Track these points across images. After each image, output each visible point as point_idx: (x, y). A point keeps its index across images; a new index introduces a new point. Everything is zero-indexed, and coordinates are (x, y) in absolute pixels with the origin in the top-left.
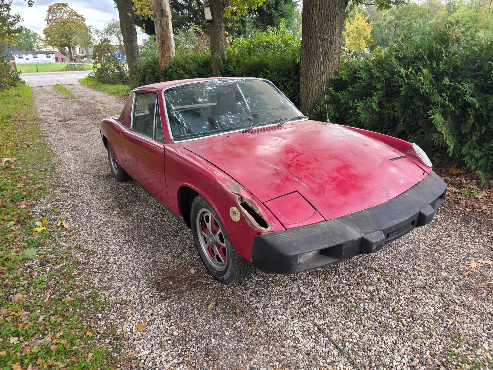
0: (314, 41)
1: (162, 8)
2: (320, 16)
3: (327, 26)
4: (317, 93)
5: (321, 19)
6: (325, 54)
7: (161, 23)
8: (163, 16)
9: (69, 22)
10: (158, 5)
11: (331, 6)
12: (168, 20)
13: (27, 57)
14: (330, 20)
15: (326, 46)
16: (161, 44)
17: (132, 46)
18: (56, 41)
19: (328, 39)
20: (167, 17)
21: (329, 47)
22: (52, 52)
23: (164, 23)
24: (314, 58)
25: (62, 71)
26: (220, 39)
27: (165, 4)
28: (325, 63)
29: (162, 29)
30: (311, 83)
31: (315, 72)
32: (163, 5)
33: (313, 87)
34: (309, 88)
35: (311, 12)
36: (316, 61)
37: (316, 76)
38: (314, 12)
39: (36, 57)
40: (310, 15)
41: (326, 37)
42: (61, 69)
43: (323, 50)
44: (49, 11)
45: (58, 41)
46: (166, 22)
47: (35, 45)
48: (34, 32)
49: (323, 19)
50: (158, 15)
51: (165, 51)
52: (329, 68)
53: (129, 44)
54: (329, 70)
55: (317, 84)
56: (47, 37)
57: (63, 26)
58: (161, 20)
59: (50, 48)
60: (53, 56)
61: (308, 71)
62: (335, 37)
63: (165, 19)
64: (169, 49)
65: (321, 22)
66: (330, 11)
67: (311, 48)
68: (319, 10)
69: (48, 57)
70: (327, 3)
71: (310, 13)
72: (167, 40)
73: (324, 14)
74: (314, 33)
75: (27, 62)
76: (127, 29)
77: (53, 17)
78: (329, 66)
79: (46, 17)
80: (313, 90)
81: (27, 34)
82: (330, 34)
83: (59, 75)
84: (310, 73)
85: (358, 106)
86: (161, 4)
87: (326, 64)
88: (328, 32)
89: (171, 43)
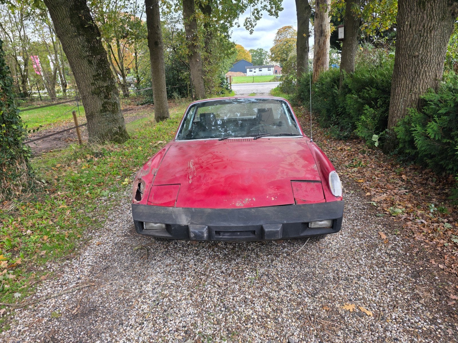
0: (403, 59)
1: (322, 28)
2: (411, 32)
3: (418, 43)
4: (402, 112)
5: (412, 36)
6: (415, 72)
7: (319, 42)
8: (321, 36)
9: (290, 41)
10: (319, 27)
11: (424, 21)
12: (326, 39)
13: (255, 71)
14: (423, 36)
15: (416, 63)
16: (316, 60)
17: (302, 62)
18: (278, 57)
19: (418, 56)
20: (326, 36)
21: (420, 64)
22: (273, 66)
23: (321, 42)
24: (402, 76)
25: (270, 81)
26: (350, 55)
27: (326, 25)
28: (414, 81)
29: (320, 47)
30: (397, 101)
31: (402, 91)
32: (323, 26)
33: (399, 106)
34: (394, 107)
35: (402, 28)
36: (404, 79)
37: (403, 95)
38: (405, 29)
39: (261, 71)
40: (401, 32)
41: (417, 54)
42: (269, 80)
43: (412, 68)
44: (278, 33)
45: (279, 57)
46: (324, 41)
47: (265, 61)
48: (266, 50)
49: (414, 35)
50: (318, 35)
51: (319, 66)
52: (419, 87)
53: (300, 61)
54: (419, 89)
55: (403, 103)
56: (272, 54)
57: (285, 45)
58: (319, 40)
59: (274, 63)
60: (272, 69)
61: (395, 90)
62: (429, 54)
63: (323, 38)
64: (323, 64)
65: (411, 39)
66: (424, 26)
67: (400, 66)
68: (410, 27)
69: (269, 70)
70: (420, 18)
71: (401, 30)
72: (323, 56)
73: (415, 30)
74: (403, 50)
75: (255, 74)
76: (301, 48)
77: (280, 37)
78: (419, 84)
79: (274, 38)
80: (398, 109)
81: (261, 53)
82: (423, 50)
83: (260, 86)
84: (396, 92)
85: (415, 130)
86: (321, 26)
87: (415, 83)
88: (420, 48)
89: (326, 59)
